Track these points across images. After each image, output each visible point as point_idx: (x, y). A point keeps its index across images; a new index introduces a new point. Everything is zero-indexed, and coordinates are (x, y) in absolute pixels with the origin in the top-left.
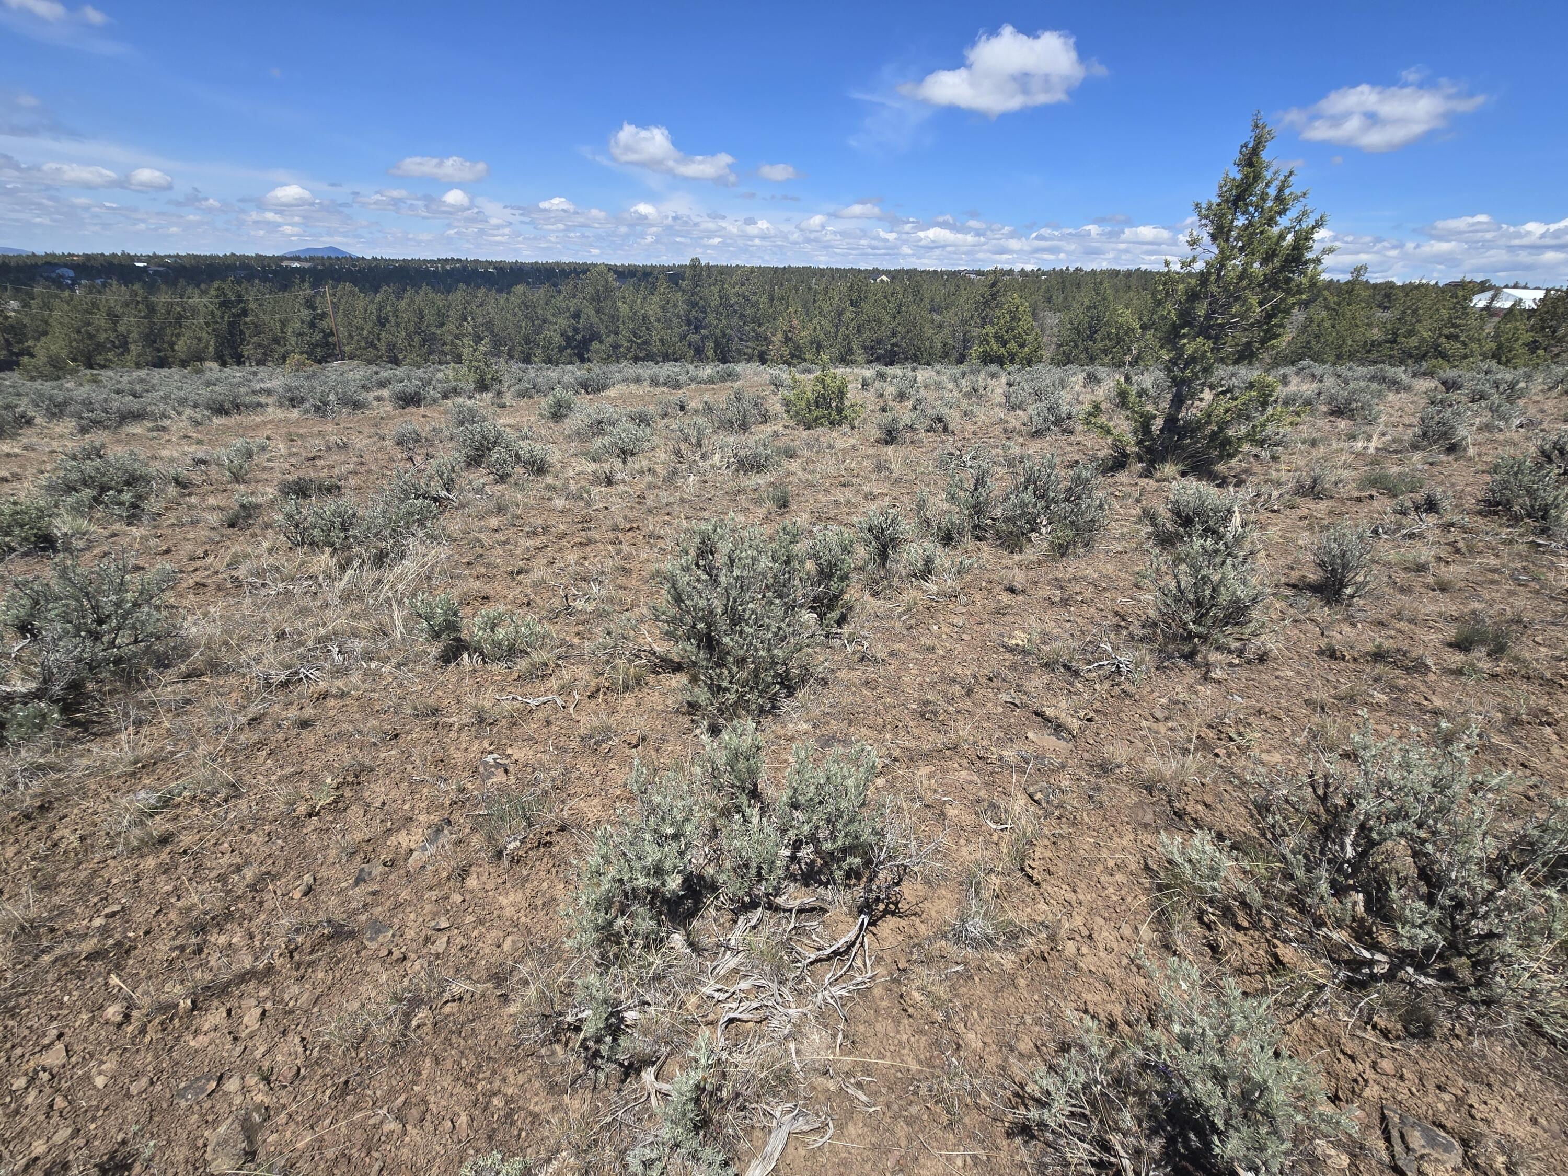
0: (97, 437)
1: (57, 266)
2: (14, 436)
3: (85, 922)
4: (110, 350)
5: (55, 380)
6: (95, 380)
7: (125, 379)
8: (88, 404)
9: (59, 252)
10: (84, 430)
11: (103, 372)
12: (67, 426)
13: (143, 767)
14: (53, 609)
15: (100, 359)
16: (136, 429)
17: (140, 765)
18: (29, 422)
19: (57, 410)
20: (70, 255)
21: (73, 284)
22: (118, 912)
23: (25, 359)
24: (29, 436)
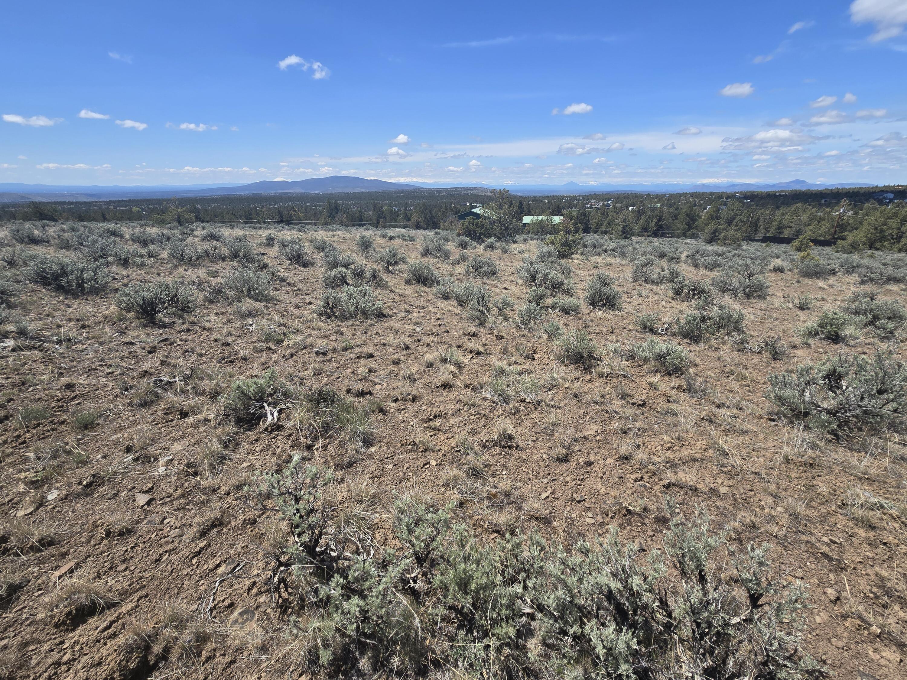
0: (869, 288)
1: (887, 192)
2: (825, 279)
3: (820, 534)
4: (888, 240)
5: (849, 253)
6: (871, 256)
7: (889, 258)
8: (870, 269)
9: (892, 184)
10: (862, 282)
11: (876, 252)
12: (854, 278)
13: (868, 479)
14: (864, 375)
15: (878, 245)
16: (894, 287)
17: (867, 476)
18: (834, 273)
19: (850, 269)
20: (898, 186)
21: (889, 203)
22: (838, 543)
23: (839, 241)
24: (832, 280)
